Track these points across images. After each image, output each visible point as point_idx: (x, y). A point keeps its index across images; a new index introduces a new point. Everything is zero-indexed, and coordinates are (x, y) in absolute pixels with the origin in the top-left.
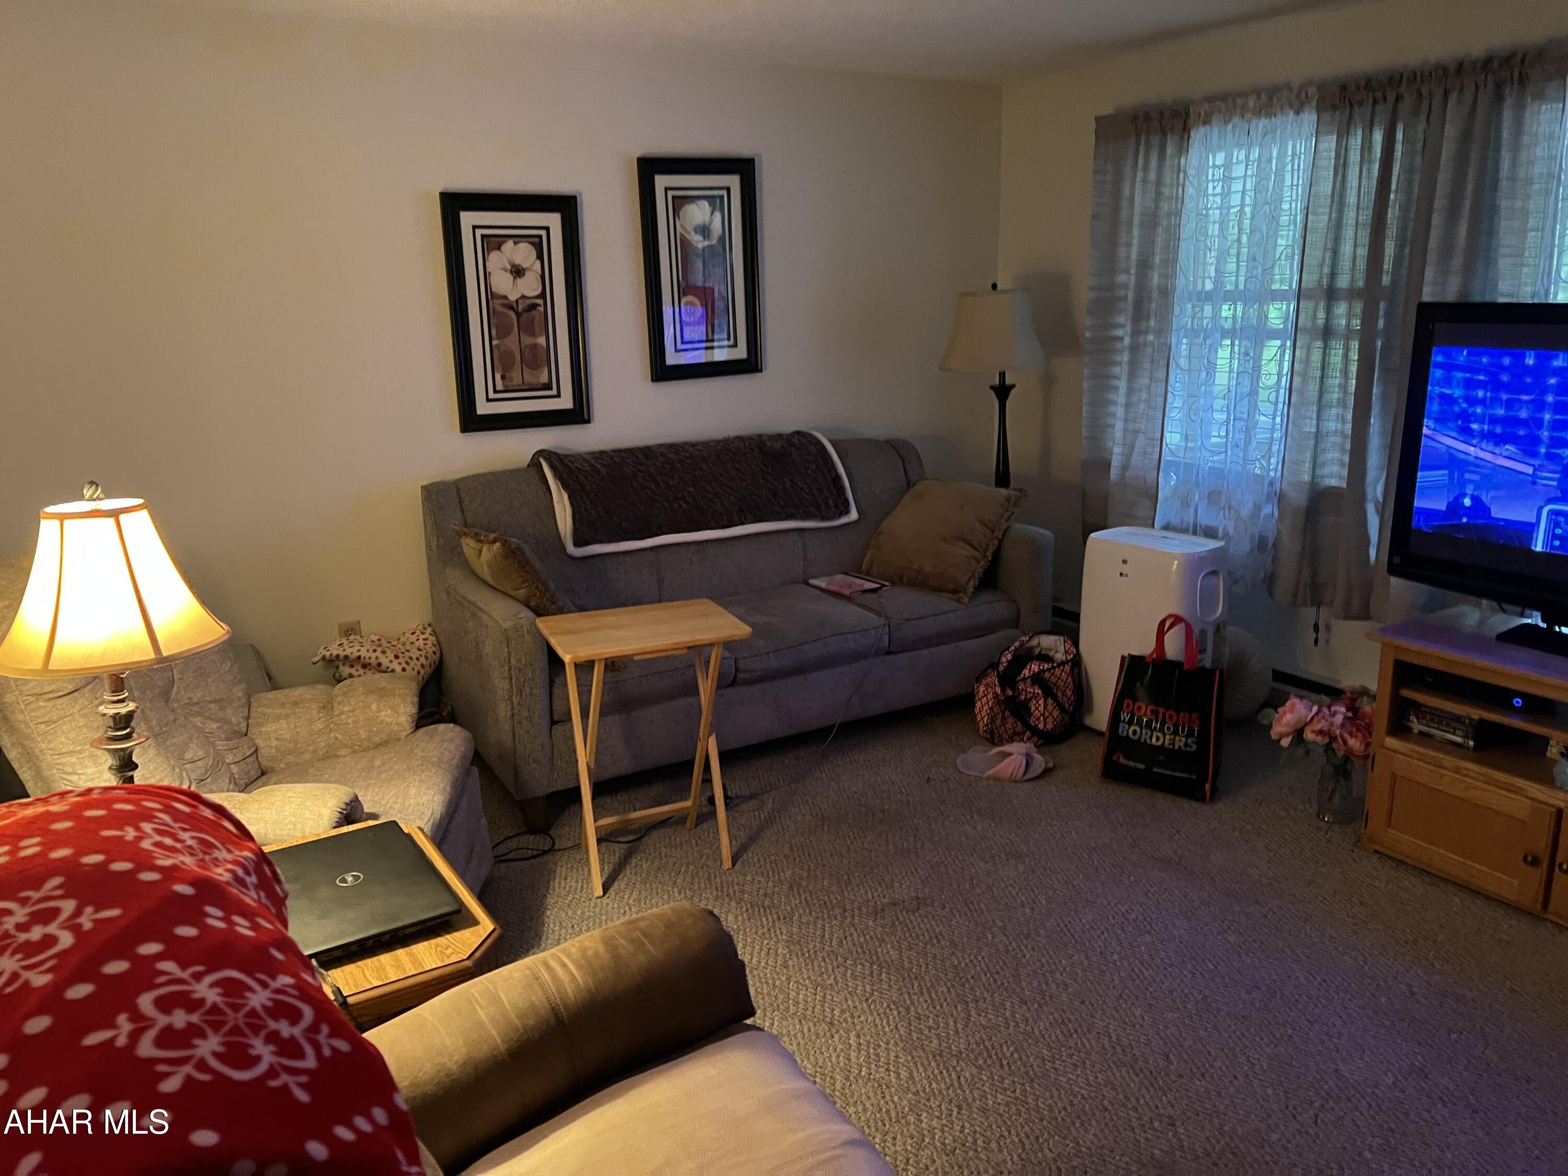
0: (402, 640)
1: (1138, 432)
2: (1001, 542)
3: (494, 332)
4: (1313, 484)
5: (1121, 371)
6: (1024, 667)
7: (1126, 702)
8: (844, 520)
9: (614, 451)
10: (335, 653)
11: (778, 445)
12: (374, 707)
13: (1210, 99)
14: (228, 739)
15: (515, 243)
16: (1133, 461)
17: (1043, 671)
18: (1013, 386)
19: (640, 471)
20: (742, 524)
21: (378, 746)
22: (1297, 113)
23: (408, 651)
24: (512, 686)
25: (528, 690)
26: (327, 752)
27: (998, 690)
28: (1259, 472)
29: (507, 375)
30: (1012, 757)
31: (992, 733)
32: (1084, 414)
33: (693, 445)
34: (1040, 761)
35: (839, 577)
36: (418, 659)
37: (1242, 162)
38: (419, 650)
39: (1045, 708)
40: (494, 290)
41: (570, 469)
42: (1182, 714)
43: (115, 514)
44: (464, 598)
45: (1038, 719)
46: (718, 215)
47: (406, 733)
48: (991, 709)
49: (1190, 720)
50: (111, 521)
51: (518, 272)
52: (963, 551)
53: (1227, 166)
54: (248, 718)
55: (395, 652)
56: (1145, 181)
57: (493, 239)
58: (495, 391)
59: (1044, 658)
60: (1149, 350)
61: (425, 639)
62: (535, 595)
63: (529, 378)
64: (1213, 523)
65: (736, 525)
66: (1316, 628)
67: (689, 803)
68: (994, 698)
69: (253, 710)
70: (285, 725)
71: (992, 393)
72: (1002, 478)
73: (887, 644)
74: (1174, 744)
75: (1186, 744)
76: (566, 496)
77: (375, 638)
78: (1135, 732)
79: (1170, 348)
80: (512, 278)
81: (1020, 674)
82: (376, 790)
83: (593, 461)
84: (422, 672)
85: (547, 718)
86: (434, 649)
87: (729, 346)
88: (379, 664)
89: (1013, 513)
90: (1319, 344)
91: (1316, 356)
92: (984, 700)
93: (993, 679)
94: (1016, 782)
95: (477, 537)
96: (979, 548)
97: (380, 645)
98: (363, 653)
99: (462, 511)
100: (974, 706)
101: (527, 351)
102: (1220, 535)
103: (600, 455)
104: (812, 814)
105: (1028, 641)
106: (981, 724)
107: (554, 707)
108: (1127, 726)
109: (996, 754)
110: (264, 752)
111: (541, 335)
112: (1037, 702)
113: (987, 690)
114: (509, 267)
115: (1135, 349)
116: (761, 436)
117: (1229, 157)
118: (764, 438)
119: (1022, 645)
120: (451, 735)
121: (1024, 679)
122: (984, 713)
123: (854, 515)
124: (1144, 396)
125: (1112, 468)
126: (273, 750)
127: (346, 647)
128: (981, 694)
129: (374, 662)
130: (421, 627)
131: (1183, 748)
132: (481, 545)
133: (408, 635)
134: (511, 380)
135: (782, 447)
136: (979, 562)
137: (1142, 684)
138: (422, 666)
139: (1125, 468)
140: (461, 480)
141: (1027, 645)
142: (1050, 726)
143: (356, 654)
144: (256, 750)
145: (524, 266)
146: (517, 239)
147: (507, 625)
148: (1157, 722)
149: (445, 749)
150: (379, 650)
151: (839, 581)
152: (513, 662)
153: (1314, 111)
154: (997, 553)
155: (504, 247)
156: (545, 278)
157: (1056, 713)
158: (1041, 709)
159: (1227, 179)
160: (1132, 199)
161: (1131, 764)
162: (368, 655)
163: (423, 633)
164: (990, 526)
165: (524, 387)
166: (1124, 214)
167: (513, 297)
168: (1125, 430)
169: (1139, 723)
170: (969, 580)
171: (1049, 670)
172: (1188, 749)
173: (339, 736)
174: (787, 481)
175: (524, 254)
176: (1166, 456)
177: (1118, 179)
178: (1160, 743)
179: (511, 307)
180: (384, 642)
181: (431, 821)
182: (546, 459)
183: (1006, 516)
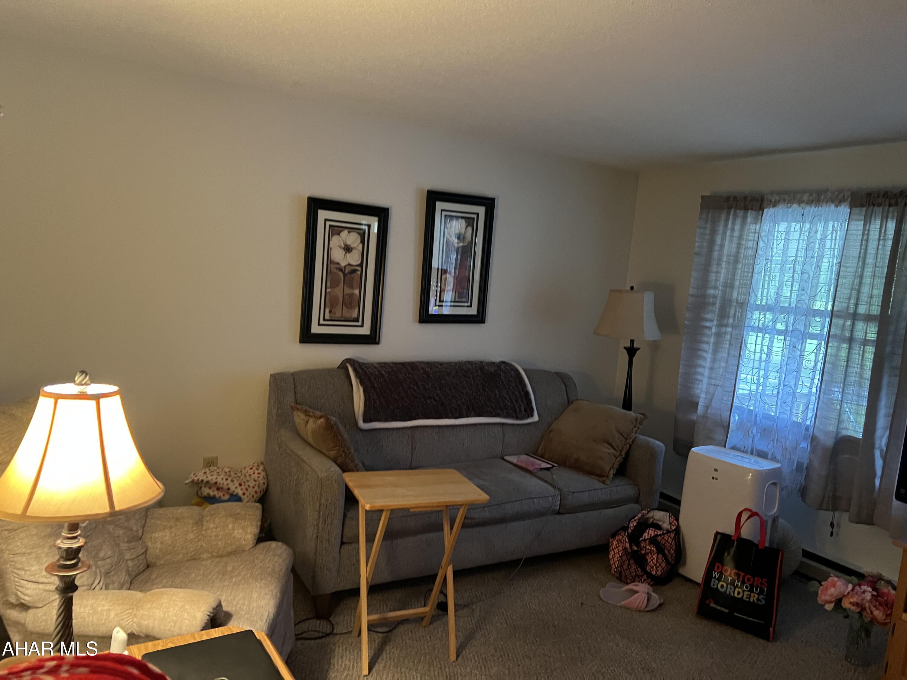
0: (244, 472)
1: (718, 386)
2: (630, 446)
3: (328, 284)
4: (837, 433)
5: (708, 348)
6: (644, 532)
7: (717, 564)
8: (529, 421)
9: (393, 363)
10: (201, 479)
11: (493, 369)
12: (230, 526)
13: (779, 193)
14: (129, 542)
15: (349, 232)
16: (713, 404)
17: (657, 536)
18: (639, 349)
19: (408, 377)
20: (468, 417)
21: (229, 554)
22: (836, 206)
23: (248, 481)
24: (319, 517)
25: (329, 521)
26: (194, 555)
27: (627, 545)
28: (800, 421)
29: (333, 311)
30: (638, 594)
31: (620, 573)
32: (680, 371)
33: (441, 364)
34: (656, 599)
35: (524, 457)
36: (253, 487)
37: (797, 231)
38: (255, 481)
39: (657, 561)
40: (332, 258)
41: (366, 372)
42: (756, 578)
43: (97, 398)
44: (292, 451)
45: (652, 567)
46: (470, 229)
47: (249, 547)
48: (621, 557)
49: (761, 583)
50: (93, 403)
51: (348, 249)
52: (605, 450)
53: (788, 233)
54: (144, 527)
55: (239, 482)
56: (732, 236)
57: (336, 228)
58: (324, 320)
59: (658, 527)
60: (728, 337)
61: (259, 474)
62: (342, 456)
63: (347, 314)
64: (766, 449)
65: (464, 417)
66: (832, 525)
67: (427, 609)
68: (623, 550)
69: (148, 520)
70: (168, 534)
71: (625, 351)
72: (627, 404)
73: (558, 507)
74: (749, 598)
75: (758, 599)
76: (361, 389)
77: (227, 470)
78: (722, 586)
79: (743, 337)
80: (344, 252)
81: (642, 536)
82: (229, 591)
83: (380, 369)
84: (255, 496)
85: (339, 541)
86: (263, 481)
87: (468, 306)
88: (229, 489)
89: (639, 428)
90: (845, 346)
91: (843, 354)
92: (616, 551)
93: (624, 537)
94: (640, 611)
95: (306, 413)
96: (617, 448)
97: (230, 476)
98: (219, 480)
99: (295, 393)
100: (608, 554)
101: (347, 297)
102: (769, 458)
103: (384, 365)
104: (506, 623)
105: (647, 514)
106: (613, 567)
107: (345, 532)
108: (717, 582)
109: (627, 590)
110: (150, 551)
111: (357, 289)
112: (652, 556)
113: (618, 543)
114: (343, 246)
115: (718, 335)
116: (481, 362)
117: (789, 227)
118: (484, 363)
119: (643, 515)
120: (279, 552)
121: (645, 540)
122: (616, 559)
123: (536, 418)
124: (723, 364)
125: (699, 406)
126: (158, 551)
127: (209, 475)
128: (614, 546)
129: (226, 487)
130: (256, 464)
131: (756, 601)
132: (307, 418)
133: (247, 469)
134: (335, 313)
135: (495, 371)
136: (616, 458)
137: (729, 554)
138: (256, 492)
139: (707, 407)
140: (295, 372)
141: (646, 516)
142: (659, 573)
143: (214, 481)
144: (146, 551)
145: (352, 246)
146: (350, 230)
147: (323, 475)
148: (738, 582)
149: (276, 562)
150: (230, 479)
151: (523, 459)
152: (323, 500)
153: (848, 206)
154: (628, 453)
155: (342, 234)
156: (364, 255)
157: (664, 565)
158: (655, 561)
159: (787, 240)
160: (722, 246)
161: (718, 608)
162: (222, 482)
163: (258, 469)
164: (625, 435)
165: (343, 319)
166: (716, 254)
167: (343, 264)
168: (709, 384)
169: (726, 581)
170: (610, 470)
171: (660, 535)
172: (759, 603)
173: (204, 545)
174: (497, 392)
175: (353, 239)
176: (736, 402)
177: (713, 232)
178: (740, 596)
179: (341, 270)
180: (232, 473)
181: (268, 621)
182: (351, 365)
183: (635, 429)
